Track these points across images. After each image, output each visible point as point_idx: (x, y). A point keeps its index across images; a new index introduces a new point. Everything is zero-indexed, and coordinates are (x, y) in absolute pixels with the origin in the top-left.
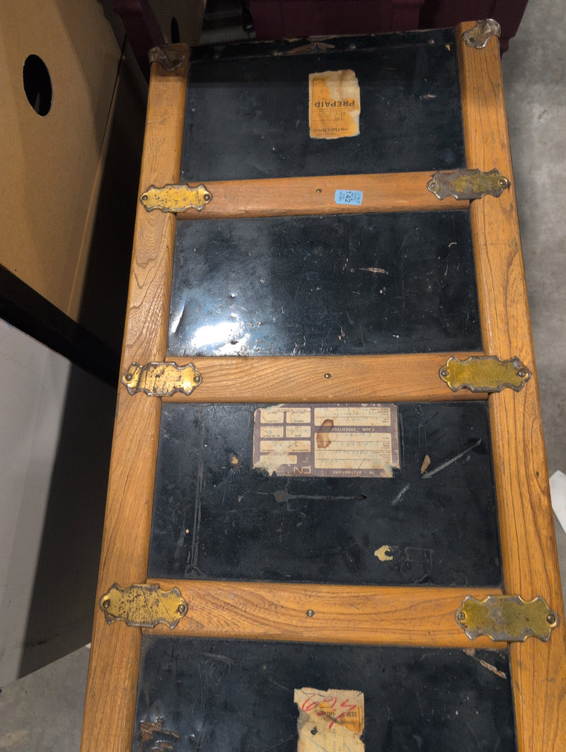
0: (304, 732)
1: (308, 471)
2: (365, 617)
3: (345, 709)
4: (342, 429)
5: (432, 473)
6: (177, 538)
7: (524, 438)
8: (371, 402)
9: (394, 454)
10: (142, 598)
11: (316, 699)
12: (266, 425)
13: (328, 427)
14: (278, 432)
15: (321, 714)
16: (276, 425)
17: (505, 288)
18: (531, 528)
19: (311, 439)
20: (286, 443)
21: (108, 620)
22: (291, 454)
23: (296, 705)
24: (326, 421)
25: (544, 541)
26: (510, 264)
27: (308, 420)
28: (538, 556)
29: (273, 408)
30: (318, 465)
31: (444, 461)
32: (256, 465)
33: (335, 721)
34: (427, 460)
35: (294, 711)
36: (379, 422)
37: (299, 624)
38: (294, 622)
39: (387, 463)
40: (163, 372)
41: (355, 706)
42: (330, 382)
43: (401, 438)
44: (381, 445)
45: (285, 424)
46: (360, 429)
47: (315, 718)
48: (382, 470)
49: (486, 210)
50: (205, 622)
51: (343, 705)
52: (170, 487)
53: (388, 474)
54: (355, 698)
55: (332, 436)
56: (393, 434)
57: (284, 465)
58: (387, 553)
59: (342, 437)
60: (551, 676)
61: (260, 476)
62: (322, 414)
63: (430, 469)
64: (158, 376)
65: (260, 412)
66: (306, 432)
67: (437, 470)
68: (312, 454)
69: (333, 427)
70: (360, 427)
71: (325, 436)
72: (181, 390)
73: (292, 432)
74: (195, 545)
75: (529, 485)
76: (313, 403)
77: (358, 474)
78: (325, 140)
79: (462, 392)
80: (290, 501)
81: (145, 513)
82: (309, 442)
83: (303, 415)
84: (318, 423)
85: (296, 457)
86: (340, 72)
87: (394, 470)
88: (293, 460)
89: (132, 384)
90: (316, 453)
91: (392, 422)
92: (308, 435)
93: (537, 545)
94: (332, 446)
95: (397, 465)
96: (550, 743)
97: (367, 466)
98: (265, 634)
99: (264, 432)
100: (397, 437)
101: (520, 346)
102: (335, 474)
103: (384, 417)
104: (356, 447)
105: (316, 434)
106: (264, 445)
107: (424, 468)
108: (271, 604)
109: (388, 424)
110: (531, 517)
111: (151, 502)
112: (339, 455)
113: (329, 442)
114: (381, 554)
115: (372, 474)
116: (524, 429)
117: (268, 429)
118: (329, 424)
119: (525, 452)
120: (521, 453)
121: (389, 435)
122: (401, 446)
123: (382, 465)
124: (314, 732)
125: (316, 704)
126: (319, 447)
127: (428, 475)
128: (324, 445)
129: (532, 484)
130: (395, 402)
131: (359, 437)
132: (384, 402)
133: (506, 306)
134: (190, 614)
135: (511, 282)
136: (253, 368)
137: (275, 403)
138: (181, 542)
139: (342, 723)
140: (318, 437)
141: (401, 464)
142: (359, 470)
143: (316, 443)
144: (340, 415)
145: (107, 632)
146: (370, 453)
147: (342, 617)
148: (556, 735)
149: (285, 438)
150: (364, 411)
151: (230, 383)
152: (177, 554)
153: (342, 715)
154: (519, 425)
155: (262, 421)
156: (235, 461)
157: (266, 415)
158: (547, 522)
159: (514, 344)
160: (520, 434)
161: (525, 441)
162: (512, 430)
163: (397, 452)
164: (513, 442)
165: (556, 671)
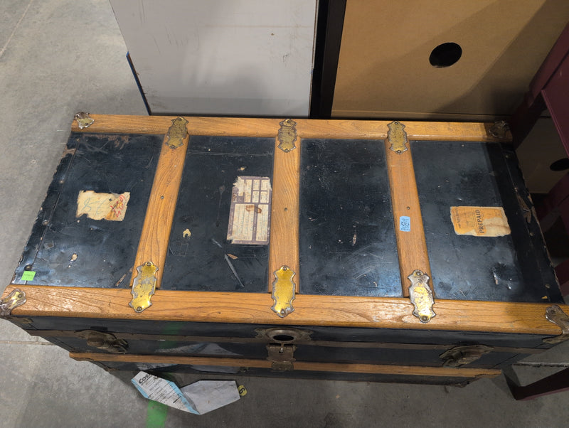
0: (111, 196)
1: (234, 201)
3: (117, 213)
4: (256, 218)
5: (227, 259)
6: (207, 146)
7: (242, 308)
8: (270, 232)
9: (240, 241)
10: (180, 132)
11: (124, 201)
12: (260, 182)
13: (257, 210)
14: (256, 187)
15: (117, 203)
16: (260, 187)
17: (341, 310)
18: (189, 305)
19: (251, 203)
20: (250, 191)
21: (173, 120)
22: (244, 193)
23: (123, 193)
24: (261, 210)
25: (182, 311)
27: (261, 202)
28: (173, 307)
29: (269, 186)
30: (237, 205)
31: (234, 266)
32: (239, 178)
33: (113, 208)
34: (235, 258)
35: (121, 192)
36: (258, 235)
37: (158, 193)
38: (159, 191)
39: (235, 238)
40: (291, 135)
41: (117, 217)
42: (282, 210)
43: (249, 245)
44: (245, 235)
45: (260, 191)
46: (255, 225)
47: (116, 200)
48: (231, 235)
49: (401, 305)
50: (166, 156)
51: (119, 212)
52: (232, 143)
53: (229, 238)
54: (121, 217)
55: (252, 212)
56: (252, 241)
57: (238, 190)
58: (187, 235)
59: (251, 217)
60: (111, 305)
61: (234, 180)
62: (265, 209)
63: (229, 258)
64: (289, 133)
65: (268, 179)
66: (255, 200)
67: (229, 262)
68: (243, 203)
69: (257, 213)
70: (256, 226)
71: (253, 209)
72: (281, 144)
73: (256, 194)
74: (202, 153)
75: (213, 307)
76: (271, 204)
77: (230, 224)
78: (450, 215)
79: (273, 277)
80: (219, 193)
81: (219, 132)
82: (249, 201)
83: (265, 199)
84: (260, 206)
85: (242, 195)
86: (508, 225)
87: (231, 241)
88: (240, 193)
89: (285, 124)
90: (243, 205)
91: (258, 242)
92: (254, 201)
93: (180, 307)
94: (246, 212)
97: (234, 228)
98: (156, 179)
99: (257, 182)
100: (249, 243)
101: (301, 313)
102: (231, 213)
103: (261, 237)
104: (245, 223)
105: (254, 205)
106: (249, 182)
107: (230, 255)
108: (170, 181)
109: (257, 240)
110: (194, 306)
111: (225, 135)
112: (241, 216)
113: (249, 211)
114: (187, 232)
115: (229, 230)
116: (247, 309)
117: (258, 183)
118: (259, 211)
119: (233, 308)
120: (233, 305)
121: (251, 239)
122: (244, 245)
123: (234, 235)
124: (110, 200)
125: (122, 201)
126: (247, 206)
127: (226, 257)
128: (248, 209)
129: (214, 309)
130: (269, 244)
131: (251, 225)
132: (269, 238)
133: (329, 308)
134: (170, 150)
135: (347, 314)
137: (272, 187)
138: (205, 147)
139: (112, 211)
140: (252, 206)
141: (234, 244)
142: (233, 224)
144: (264, 217)
145: (168, 121)
146: (241, 229)
147: (158, 212)
148: (83, 303)
149: (252, 191)
150: (265, 228)
151: (284, 164)
152: (199, 146)
153: (115, 211)
154: (250, 307)
155: (262, 181)
156: (242, 169)
157: (266, 183)
158: (191, 314)
159: (302, 310)
160: (244, 306)
161: (240, 308)
162: (247, 302)
163: (241, 243)
164: (239, 302)
165: (113, 308)
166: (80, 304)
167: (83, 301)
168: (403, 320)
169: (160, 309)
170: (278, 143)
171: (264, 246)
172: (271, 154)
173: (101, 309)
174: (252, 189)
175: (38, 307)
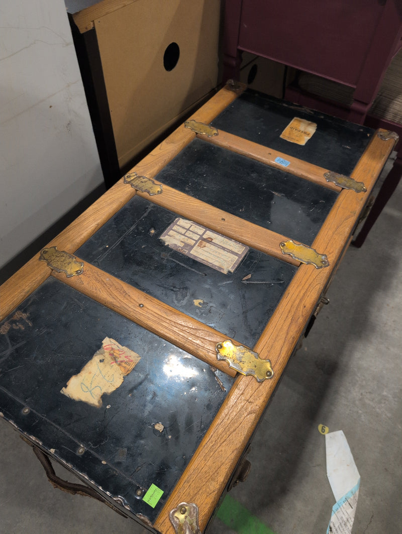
0: (96, 359)
1: (186, 252)
2: (168, 321)
3: (126, 360)
4: (215, 244)
5: (248, 282)
6: (100, 246)
7: (308, 288)
8: (237, 241)
9: (234, 266)
10: (64, 258)
11: (114, 347)
12: (179, 225)
13: (209, 241)
14: (182, 231)
15: (111, 355)
16: (184, 228)
17: (338, 227)
18: (285, 328)
19: (197, 241)
20: (183, 237)
21: (40, 259)
22: (182, 242)
23: (102, 344)
24: (209, 238)
25: (289, 336)
26: (346, 219)
27: (201, 234)
28: (281, 342)
29: (187, 221)
30: (191, 252)
31: (257, 280)
32: (161, 238)
33: (116, 362)
34: (249, 276)
35: (99, 346)
36: (236, 251)
37: (132, 307)
38: (130, 305)
39: (228, 267)
40: (145, 182)
41: (132, 361)
42: (223, 222)
43: (242, 261)
44: (230, 259)
45: (188, 230)
46: (224, 249)
47: (107, 355)
48: (223, 269)
49: (348, 195)
50: (85, 283)
51: (126, 357)
52: (114, 226)
53: (225, 272)
54: (135, 357)
55: (208, 245)
56: (239, 258)
57: (175, 244)
58: (200, 304)
59: (213, 247)
60: (251, 400)
61: (161, 244)
62: (209, 234)
63: (247, 280)
64: (142, 182)
65: (179, 220)
66: (196, 237)
67: (251, 282)
68: (192, 247)
69: (211, 241)
70: (225, 248)
71: (204, 243)
72: (149, 192)
73: (189, 234)
74: (106, 253)
75: (297, 309)
76: (208, 227)
77: (210, 265)
78: (286, 140)
79: (287, 256)
80: (168, 259)
81: (93, 228)
82: (195, 242)
83: (200, 230)
84: (205, 237)
85: (184, 244)
86: (310, 122)
87: (229, 272)
88: (181, 245)
89: (128, 179)
90: (195, 247)
91: (243, 253)
92: (196, 239)
93: (284, 336)
94: (204, 248)
95: (232, 271)
96: (228, 433)
97: (217, 264)
99: (175, 228)
100: (240, 260)
101: (331, 252)
102: (198, 260)
103: (241, 250)
104: (217, 254)
105: (200, 241)
106: (172, 233)
107: (245, 278)
108: (125, 292)
109: (240, 253)
110: (288, 324)
111: (100, 226)
112: (206, 254)
113: (205, 246)
114: (197, 302)
115: (217, 268)
116: (310, 285)
117: (179, 227)
118: (210, 240)
119: (304, 294)
120: (302, 294)
121: (237, 258)
122: (240, 264)
123: (225, 267)
124: (101, 361)
125: (112, 349)
126: (198, 246)
127: (245, 282)
128: (201, 246)
129: (299, 309)
130: (250, 246)
131: (222, 251)
132: (244, 243)
133: (333, 233)
134: (81, 276)
135: (343, 225)
136: (189, 200)
137: (190, 220)
138: (101, 249)
139: (119, 365)
140: (200, 242)
141: (234, 271)
142: (211, 263)
143: (198, 244)
144: (218, 239)
145: (36, 263)
146: (222, 260)
147: (157, 315)
148: (234, 431)
150: (232, 243)
151: (173, 200)
152: (94, 253)
153: (122, 362)
154: (309, 282)
155: (178, 223)
156: (153, 231)
157: (182, 222)
158: (296, 329)
159: (328, 250)
160: (307, 286)
161: (307, 290)
162: (303, 282)
163: (236, 266)
164: (301, 288)
165: (255, 400)
166: (233, 434)
167: (232, 430)
169: (277, 354)
170: (145, 194)
171: (249, 251)
172: (152, 205)
173: (250, 413)
174: (182, 235)
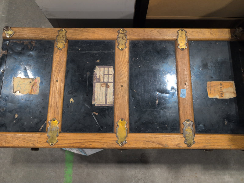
0: (30, 80)
1: (95, 81)
2: (55, 95)
3: (35, 90)
4: (106, 90)
6: (78, 47)
7: (102, 142)
8: (114, 99)
9: (99, 105)
10: (63, 39)
11: (37, 83)
12: (108, 69)
13: (107, 87)
14: (106, 73)
15: (34, 84)
16: (108, 72)
17: (150, 142)
18: (76, 141)
19: (104, 82)
20: (103, 75)
21: (58, 31)
22: (100, 76)
24: (109, 86)
25: (73, 144)
26: (159, 144)
27: (109, 81)
28: (68, 142)
29: (113, 71)
30: (96, 84)
31: (96, 119)
32: (97, 67)
33: (32, 87)
34: (97, 114)
36: (108, 101)
37: (55, 78)
38: (55, 77)
39: (96, 103)
40: (124, 39)
41: (35, 92)
42: (120, 87)
43: (104, 107)
44: (102, 101)
45: (108, 74)
46: (106, 95)
47: (33, 82)
48: (94, 101)
49: (179, 138)
50: (56, 55)
51: (36, 89)
52: (92, 44)
53: (93, 103)
54: (37, 92)
55: (105, 88)
56: (105, 104)
57: (97, 74)
58: (72, 102)
59: (104, 90)
60: (38, 142)
61: (94, 68)
62: (111, 85)
63: (94, 114)
64: (123, 38)
65: (112, 67)
66: (106, 80)
67: (94, 116)
68: (100, 82)
69: (107, 88)
71: (104, 86)
72: (118, 45)
73: (106, 76)
74: (76, 51)
75: (88, 142)
76: (114, 82)
77: (93, 95)
78: (206, 86)
79: (116, 125)
80: (87, 76)
81: (84, 38)
82: (103, 81)
83: (111, 80)
84: (108, 84)
85: (99, 77)
86: (235, 92)
87: (94, 105)
88: (98, 77)
89: (121, 31)
90: (100, 83)
91: (108, 105)
92: (105, 81)
93: (72, 142)
94: (102, 87)
95: (96, 105)
96: (23, 140)
97: (96, 97)
98: (53, 69)
99: (106, 69)
100: (104, 106)
101: (130, 144)
102: (94, 88)
103: (110, 102)
104: (101, 94)
105: (105, 83)
106: (102, 69)
108: (60, 71)
109: (108, 103)
110: (79, 142)
111: (87, 39)
112: (99, 90)
113: (103, 87)
114: (72, 100)
115: (93, 98)
116: (104, 142)
117: (107, 70)
118: (108, 87)
120: (97, 141)
121: (104, 103)
122: (101, 107)
123: (96, 101)
124: (30, 82)
126: (102, 84)
127: (92, 114)
128: (102, 85)
129: (88, 143)
130: (114, 106)
132: (114, 103)
133: (144, 141)
134: (59, 51)
135: (153, 143)
136: (125, 65)
137: (114, 72)
138: (77, 48)
139: (32, 89)
140: (104, 84)
141: (96, 106)
142: (95, 95)
143: (102, 83)
144: (111, 90)
145: (55, 31)
146: (99, 98)
147: (56, 89)
148: (24, 142)
149: (104, 74)
150: (112, 97)
151: (120, 58)
152: (74, 47)
153: (33, 89)
154: (105, 141)
155: (109, 68)
156: (98, 61)
157: (111, 69)
158: (77, 146)
159: (131, 142)
160: (102, 141)
161: (101, 142)
162: (104, 139)
163: (100, 106)
164: (101, 139)
165: (39, 143)
166: (23, 142)
167: (24, 141)
168: (179, 145)
169: (62, 143)
170: (117, 44)
171: (111, 107)
172: (113, 51)
173: (33, 144)
174: (104, 73)
175: (3, 144)
